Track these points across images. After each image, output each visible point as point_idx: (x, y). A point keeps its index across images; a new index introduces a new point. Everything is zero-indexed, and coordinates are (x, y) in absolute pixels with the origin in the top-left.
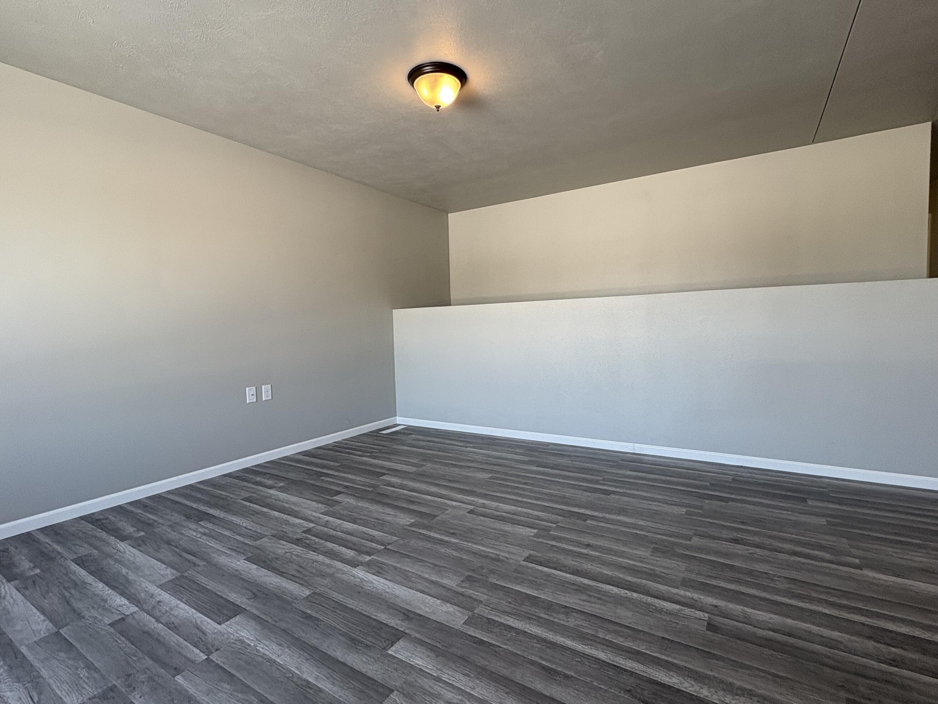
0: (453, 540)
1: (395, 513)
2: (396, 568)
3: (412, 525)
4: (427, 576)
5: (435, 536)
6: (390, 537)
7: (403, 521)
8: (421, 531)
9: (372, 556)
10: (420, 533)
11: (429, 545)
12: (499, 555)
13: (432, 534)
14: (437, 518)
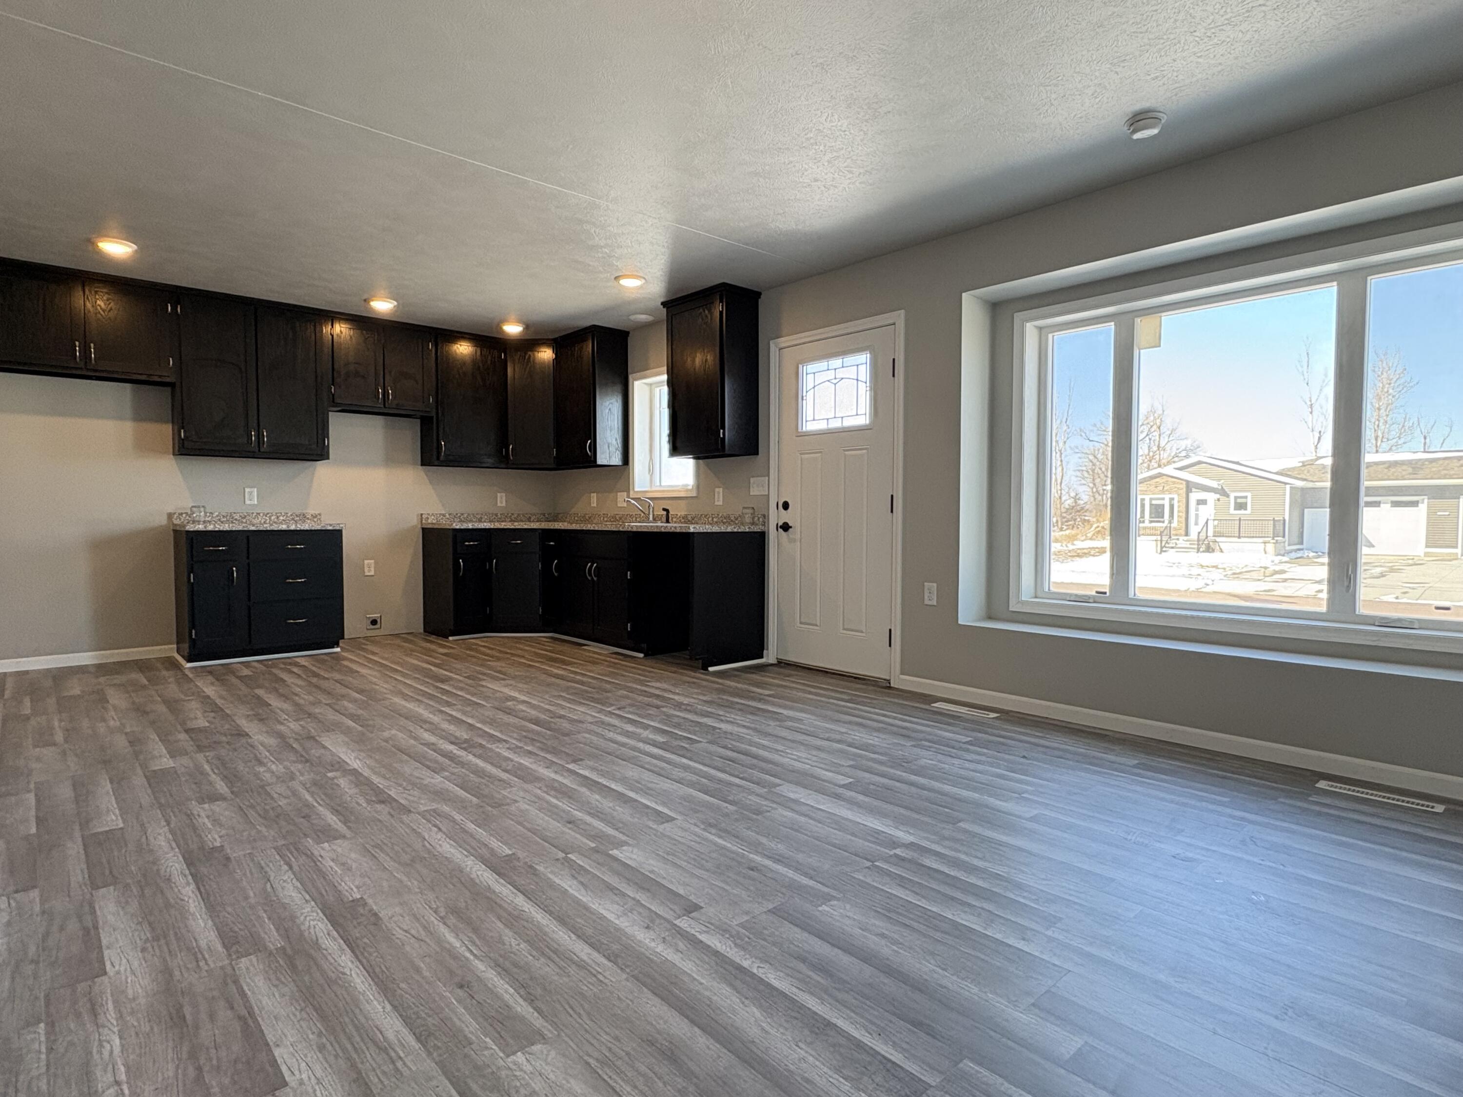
0: (758, 858)
1: (865, 937)
2: (853, 834)
3: (827, 899)
4: (811, 821)
5: (786, 869)
6: (869, 880)
7: (845, 909)
8: (811, 883)
9: (892, 853)
10: (811, 878)
11: (800, 857)
12: (704, 830)
13: (790, 873)
14: (771, 906)
